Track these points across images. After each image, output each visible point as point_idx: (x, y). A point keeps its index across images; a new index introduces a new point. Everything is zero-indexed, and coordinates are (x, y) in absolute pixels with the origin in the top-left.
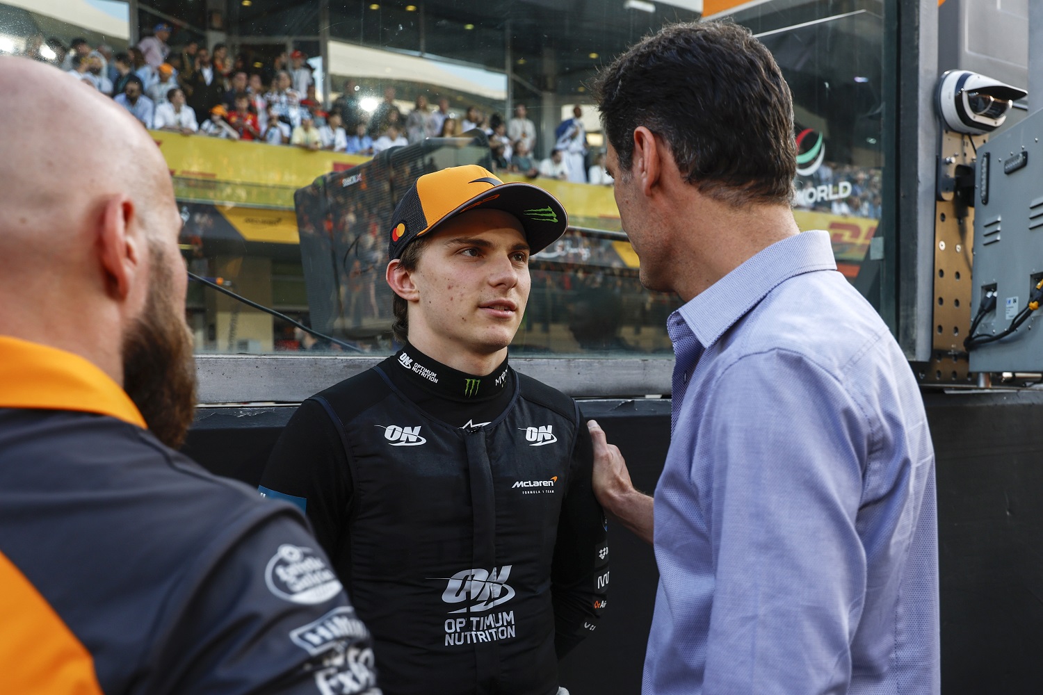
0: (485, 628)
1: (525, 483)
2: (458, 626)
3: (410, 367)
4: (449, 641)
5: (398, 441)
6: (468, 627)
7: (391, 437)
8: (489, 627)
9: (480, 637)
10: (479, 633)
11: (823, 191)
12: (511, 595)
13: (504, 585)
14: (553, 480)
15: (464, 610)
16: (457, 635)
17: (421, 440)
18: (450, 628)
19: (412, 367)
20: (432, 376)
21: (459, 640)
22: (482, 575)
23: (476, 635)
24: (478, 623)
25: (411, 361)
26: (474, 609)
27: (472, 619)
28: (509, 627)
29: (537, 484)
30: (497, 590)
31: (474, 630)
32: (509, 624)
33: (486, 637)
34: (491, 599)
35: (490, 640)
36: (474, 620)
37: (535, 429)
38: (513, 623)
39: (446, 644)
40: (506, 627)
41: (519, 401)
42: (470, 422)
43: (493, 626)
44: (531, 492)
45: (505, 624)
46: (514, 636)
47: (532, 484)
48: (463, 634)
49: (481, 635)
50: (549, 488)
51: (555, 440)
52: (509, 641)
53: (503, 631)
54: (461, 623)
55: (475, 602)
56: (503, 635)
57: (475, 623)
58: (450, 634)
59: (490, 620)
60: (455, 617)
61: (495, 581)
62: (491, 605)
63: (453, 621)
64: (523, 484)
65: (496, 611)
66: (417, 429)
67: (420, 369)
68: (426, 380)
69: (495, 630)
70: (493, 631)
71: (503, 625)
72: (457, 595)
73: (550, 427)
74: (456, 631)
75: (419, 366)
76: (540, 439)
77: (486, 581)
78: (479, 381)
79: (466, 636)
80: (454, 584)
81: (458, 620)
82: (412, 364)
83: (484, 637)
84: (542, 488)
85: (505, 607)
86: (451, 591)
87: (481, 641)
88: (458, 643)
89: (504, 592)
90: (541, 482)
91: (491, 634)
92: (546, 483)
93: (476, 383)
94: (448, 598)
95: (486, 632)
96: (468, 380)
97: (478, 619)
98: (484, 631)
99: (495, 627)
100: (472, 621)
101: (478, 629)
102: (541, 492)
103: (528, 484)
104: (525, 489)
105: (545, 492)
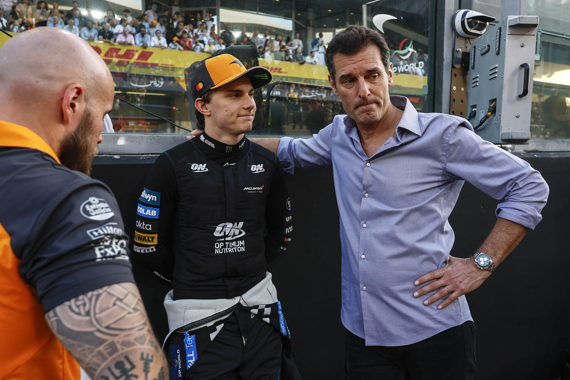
0: (232, 247)
1: (249, 188)
2: (221, 246)
3: (204, 141)
4: (217, 251)
5: (196, 170)
6: (225, 246)
7: (194, 168)
8: (234, 247)
9: (229, 251)
10: (229, 249)
11: (412, 66)
12: (244, 233)
13: (240, 230)
14: (262, 187)
15: (223, 239)
16: (220, 249)
17: (206, 170)
18: (217, 246)
19: (205, 141)
20: (213, 145)
21: (221, 251)
22: (230, 225)
23: (228, 250)
24: (229, 245)
25: (204, 138)
26: (227, 239)
27: (226, 243)
28: (242, 247)
29: (254, 189)
30: (237, 232)
31: (227, 247)
32: (242, 246)
33: (232, 251)
34: (234, 235)
35: (233, 252)
36: (227, 243)
37: (255, 166)
38: (244, 245)
39: (216, 253)
40: (241, 247)
41: (250, 154)
42: (228, 163)
43: (235, 246)
44: (252, 192)
45: (240, 246)
46: (244, 251)
47: (252, 188)
48: (222, 249)
49: (230, 250)
50: (260, 190)
51: (264, 170)
52: (242, 253)
53: (239, 249)
54: (222, 244)
55: (227, 236)
56: (239, 250)
57: (227, 245)
58: (217, 249)
59: (234, 243)
60: (219, 242)
61: (236, 228)
62: (234, 238)
63: (218, 244)
64: (248, 189)
65: (236, 240)
66: (205, 165)
67: (208, 142)
68: (210, 147)
69: (236, 248)
70: (235, 248)
71: (239, 246)
72: (220, 233)
73: (262, 165)
74: (219, 248)
75: (207, 141)
76: (257, 170)
77: (232, 228)
78: (232, 147)
79: (223, 250)
80: (219, 228)
81: (221, 243)
82: (205, 140)
83: (231, 250)
84: (257, 190)
85: (241, 239)
86: (218, 231)
87: (229, 252)
88: (220, 253)
89: (240, 233)
90: (256, 188)
91: (234, 249)
92: (258, 188)
93: (231, 148)
94: (216, 234)
95: (232, 248)
96: (227, 147)
97: (229, 243)
98: (231, 248)
99: (236, 247)
100: (226, 244)
101: (229, 247)
102: (256, 192)
103: (251, 189)
104: (249, 190)
105: (258, 192)
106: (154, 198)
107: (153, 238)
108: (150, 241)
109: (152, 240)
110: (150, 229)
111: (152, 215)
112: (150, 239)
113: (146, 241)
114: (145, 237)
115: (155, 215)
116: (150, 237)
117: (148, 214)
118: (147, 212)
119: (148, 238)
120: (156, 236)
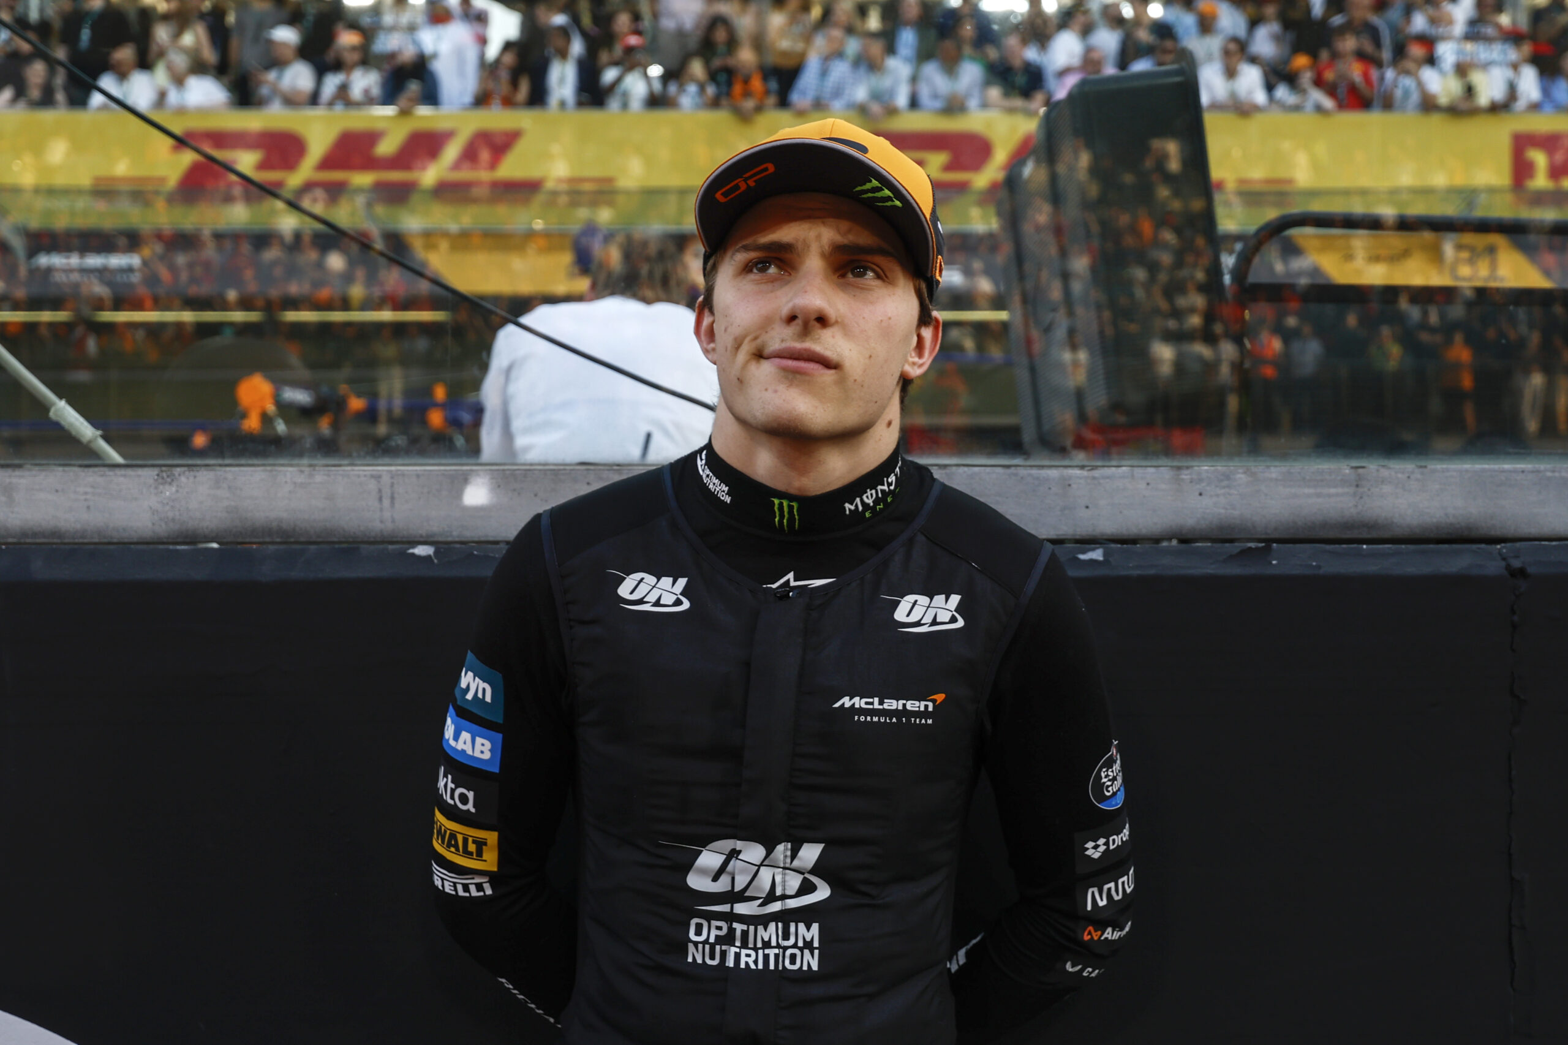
0: (759, 945)
1: (864, 700)
2: (714, 933)
4: (695, 955)
5: (641, 602)
6: (728, 939)
7: (631, 592)
8: (767, 945)
9: (743, 959)
10: (744, 952)
12: (823, 892)
13: (807, 876)
14: (934, 701)
16: (707, 947)
17: (682, 603)
18: (698, 933)
20: (725, 493)
21: (712, 957)
22: (754, 852)
23: (737, 956)
24: (745, 934)
26: (741, 908)
27: (735, 925)
28: (806, 952)
29: (892, 704)
31: (738, 944)
32: (808, 945)
33: (756, 962)
35: (760, 966)
36: (739, 927)
38: (816, 944)
39: (690, 960)
40: (801, 949)
42: (791, 576)
43: (774, 943)
45: (801, 944)
46: (815, 967)
47: (881, 703)
48: (718, 947)
49: (748, 956)
50: (925, 714)
51: (960, 623)
52: (804, 977)
53: (793, 958)
54: (719, 928)
55: (741, 897)
56: (793, 962)
57: (738, 933)
58: (696, 944)
59: (771, 933)
60: (710, 916)
61: (788, 865)
62: (776, 907)
63: (705, 924)
64: (859, 702)
65: (786, 917)
66: (683, 581)
67: (708, 476)
69: (776, 951)
70: (772, 952)
71: (795, 946)
72: (715, 879)
73: (956, 598)
74: (706, 942)
75: (708, 472)
76: (928, 619)
77: (761, 865)
79: (724, 954)
80: (709, 859)
81: (715, 923)
83: (751, 960)
84: (905, 711)
85: (805, 915)
86: (703, 872)
87: (743, 966)
88: (709, 962)
89: (807, 888)
90: (901, 702)
91: (766, 957)
92: (912, 705)
94: (696, 882)
95: (760, 952)
97: (745, 927)
98: (756, 949)
99: (778, 946)
100: (735, 929)
101: (745, 945)
102: (899, 720)
103: (872, 703)
104: (861, 711)
105: (908, 720)
106: (484, 690)
107: (480, 844)
108: (471, 854)
109: (480, 853)
110: (470, 807)
111: (477, 754)
112: (472, 847)
113: (457, 849)
114: (453, 836)
115: (487, 756)
116: (470, 839)
117: (465, 747)
118: (461, 740)
119: (465, 841)
120: (492, 837)
